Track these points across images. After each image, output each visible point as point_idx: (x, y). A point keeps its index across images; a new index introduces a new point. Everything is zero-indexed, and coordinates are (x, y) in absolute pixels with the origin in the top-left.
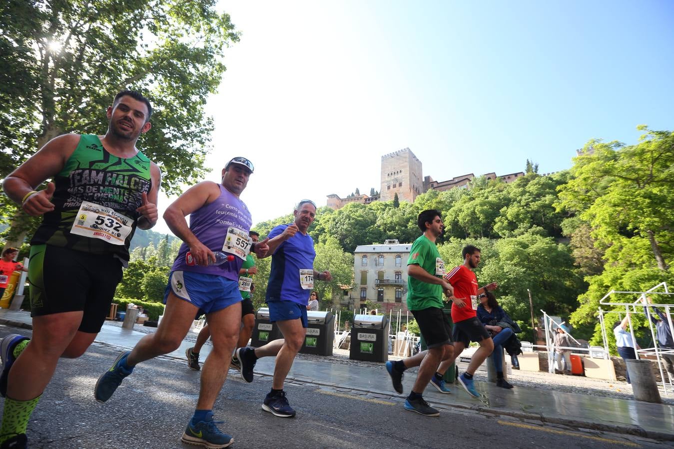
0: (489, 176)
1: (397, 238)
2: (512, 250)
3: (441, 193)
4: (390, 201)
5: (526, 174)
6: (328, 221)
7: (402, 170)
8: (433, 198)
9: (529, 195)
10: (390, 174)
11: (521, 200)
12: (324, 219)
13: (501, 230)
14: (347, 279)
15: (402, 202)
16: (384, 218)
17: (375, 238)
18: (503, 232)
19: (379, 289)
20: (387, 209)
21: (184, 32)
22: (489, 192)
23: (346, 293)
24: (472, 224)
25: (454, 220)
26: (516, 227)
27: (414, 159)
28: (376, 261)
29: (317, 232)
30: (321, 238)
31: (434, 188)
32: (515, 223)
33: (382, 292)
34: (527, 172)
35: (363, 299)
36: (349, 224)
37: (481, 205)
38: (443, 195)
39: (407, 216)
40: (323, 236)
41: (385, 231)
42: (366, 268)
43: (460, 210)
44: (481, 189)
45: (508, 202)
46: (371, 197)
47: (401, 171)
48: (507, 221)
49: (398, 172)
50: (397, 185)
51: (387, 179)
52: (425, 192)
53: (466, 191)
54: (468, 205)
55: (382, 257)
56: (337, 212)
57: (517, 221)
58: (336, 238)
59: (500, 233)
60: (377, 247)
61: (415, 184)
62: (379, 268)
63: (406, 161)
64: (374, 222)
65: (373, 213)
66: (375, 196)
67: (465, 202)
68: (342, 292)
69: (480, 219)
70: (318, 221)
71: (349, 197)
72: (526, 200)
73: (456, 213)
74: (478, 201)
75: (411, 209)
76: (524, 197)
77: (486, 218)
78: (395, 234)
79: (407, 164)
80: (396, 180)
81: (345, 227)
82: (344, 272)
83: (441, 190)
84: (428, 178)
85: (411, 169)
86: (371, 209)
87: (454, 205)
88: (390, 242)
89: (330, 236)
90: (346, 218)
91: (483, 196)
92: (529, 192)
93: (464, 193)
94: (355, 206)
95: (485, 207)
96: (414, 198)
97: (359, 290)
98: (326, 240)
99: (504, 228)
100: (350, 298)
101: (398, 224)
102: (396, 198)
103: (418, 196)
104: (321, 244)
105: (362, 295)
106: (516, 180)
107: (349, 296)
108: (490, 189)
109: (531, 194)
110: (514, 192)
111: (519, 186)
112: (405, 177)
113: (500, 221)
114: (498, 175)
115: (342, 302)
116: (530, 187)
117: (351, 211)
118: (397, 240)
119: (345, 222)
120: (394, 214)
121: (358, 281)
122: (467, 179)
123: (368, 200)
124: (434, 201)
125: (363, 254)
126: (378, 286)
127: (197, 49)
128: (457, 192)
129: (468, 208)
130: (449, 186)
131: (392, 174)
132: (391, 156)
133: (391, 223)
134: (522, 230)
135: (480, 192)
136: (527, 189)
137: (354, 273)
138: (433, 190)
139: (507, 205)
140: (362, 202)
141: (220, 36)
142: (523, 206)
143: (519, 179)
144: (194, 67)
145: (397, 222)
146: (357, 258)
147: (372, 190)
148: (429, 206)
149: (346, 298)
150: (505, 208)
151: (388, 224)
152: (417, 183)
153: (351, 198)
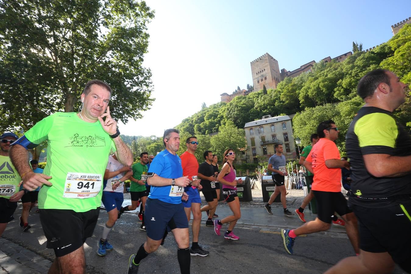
0: (326, 60)
1: (270, 114)
2: (349, 109)
3: (294, 79)
4: (260, 90)
5: (353, 53)
6: (224, 111)
7: (265, 68)
8: (289, 83)
9: (357, 68)
10: (258, 73)
11: (351, 73)
12: (222, 110)
13: (339, 96)
14: (243, 145)
15: (269, 90)
16: (259, 102)
17: (256, 116)
18: (341, 97)
19: (264, 147)
20: (260, 97)
21: (121, 20)
22: (327, 72)
23: (243, 153)
24: (318, 96)
25: (305, 95)
26: (350, 92)
27: (272, 60)
28: (258, 130)
29: (219, 119)
30: (222, 122)
31: (288, 76)
32: (349, 89)
33: (266, 149)
34: (354, 52)
35: (255, 155)
36: (238, 110)
37: (323, 81)
38: (296, 80)
39: (273, 98)
40: (223, 121)
41: (261, 111)
42: (253, 136)
43: (309, 88)
44: (322, 70)
45: (342, 76)
46: (248, 90)
47: (264, 70)
48: (343, 89)
49: (262, 71)
50: (264, 79)
51: (256, 77)
52: (283, 80)
53: (311, 74)
54: (314, 83)
55: (262, 128)
56: (228, 104)
57: (350, 88)
58: (231, 120)
59: (339, 98)
60: (258, 121)
61: (275, 76)
62: (261, 135)
63: (267, 62)
64: (253, 106)
65: (251, 100)
66: (251, 89)
67: (311, 82)
68: (241, 153)
69: (324, 91)
70: (218, 112)
71: (234, 93)
72: (355, 72)
73: (306, 90)
74: (320, 79)
75: (275, 93)
76: (354, 70)
77: (328, 89)
78: (268, 111)
79: (268, 64)
80: (262, 76)
81: (236, 112)
82: (241, 141)
83: (293, 77)
84: (283, 70)
85: (271, 67)
86: (249, 98)
87: (304, 85)
88: (266, 117)
89: (227, 120)
90: (235, 107)
91: (323, 76)
92: (357, 66)
93: (310, 76)
94: (239, 98)
95: (326, 83)
96: (276, 86)
97: (251, 150)
98: (226, 123)
99: (341, 94)
100: (247, 156)
101: (269, 104)
102: (265, 88)
103: (279, 84)
104: (223, 126)
105: (254, 153)
106: (347, 59)
107: (246, 155)
108: (328, 69)
109: (359, 67)
110: (346, 68)
111: (349, 63)
112: (268, 72)
113: (338, 90)
114: (332, 58)
115: (242, 158)
116: (357, 62)
117: (237, 102)
118: (270, 115)
119: (235, 109)
120: (265, 99)
121: (250, 145)
122: (310, 65)
123: (246, 93)
124: (290, 85)
125: (250, 128)
126: (262, 145)
127: (131, 28)
128: (305, 76)
129: (314, 86)
130: (298, 73)
131: (259, 73)
132: (257, 61)
133: (264, 105)
134: (355, 93)
135: (321, 73)
136: (355, 64)
137: (246, 140)
138: (288, 78)
139: (342, 78)
140: (242, 95)
141: (142, 17)
142: (353, 77)
143: (348, 58)
144: (132, 40)
145: (268, 103)
146: (247, 131)
147: (248, 86)
148: (287, 89)
149: (244, 156)
150: (340, 80)
151: (262, 106)
152: (276, 75)
153: (235, 93)
